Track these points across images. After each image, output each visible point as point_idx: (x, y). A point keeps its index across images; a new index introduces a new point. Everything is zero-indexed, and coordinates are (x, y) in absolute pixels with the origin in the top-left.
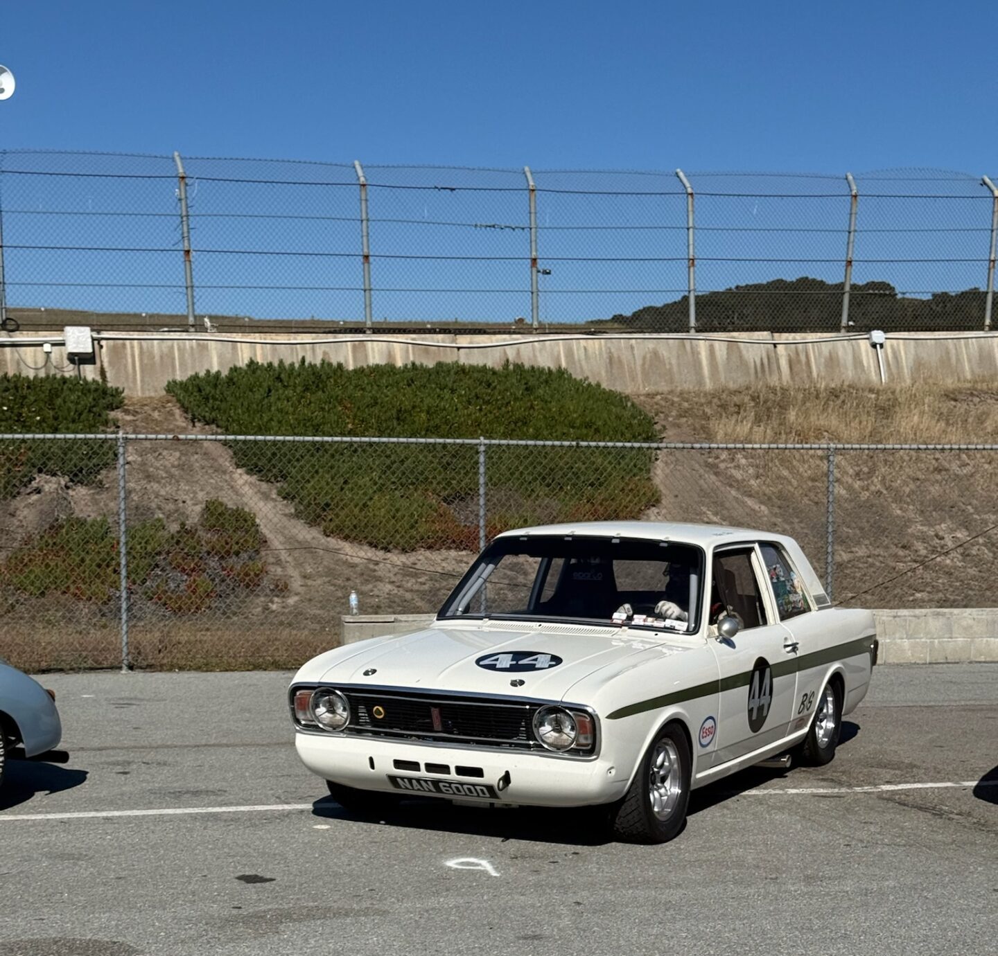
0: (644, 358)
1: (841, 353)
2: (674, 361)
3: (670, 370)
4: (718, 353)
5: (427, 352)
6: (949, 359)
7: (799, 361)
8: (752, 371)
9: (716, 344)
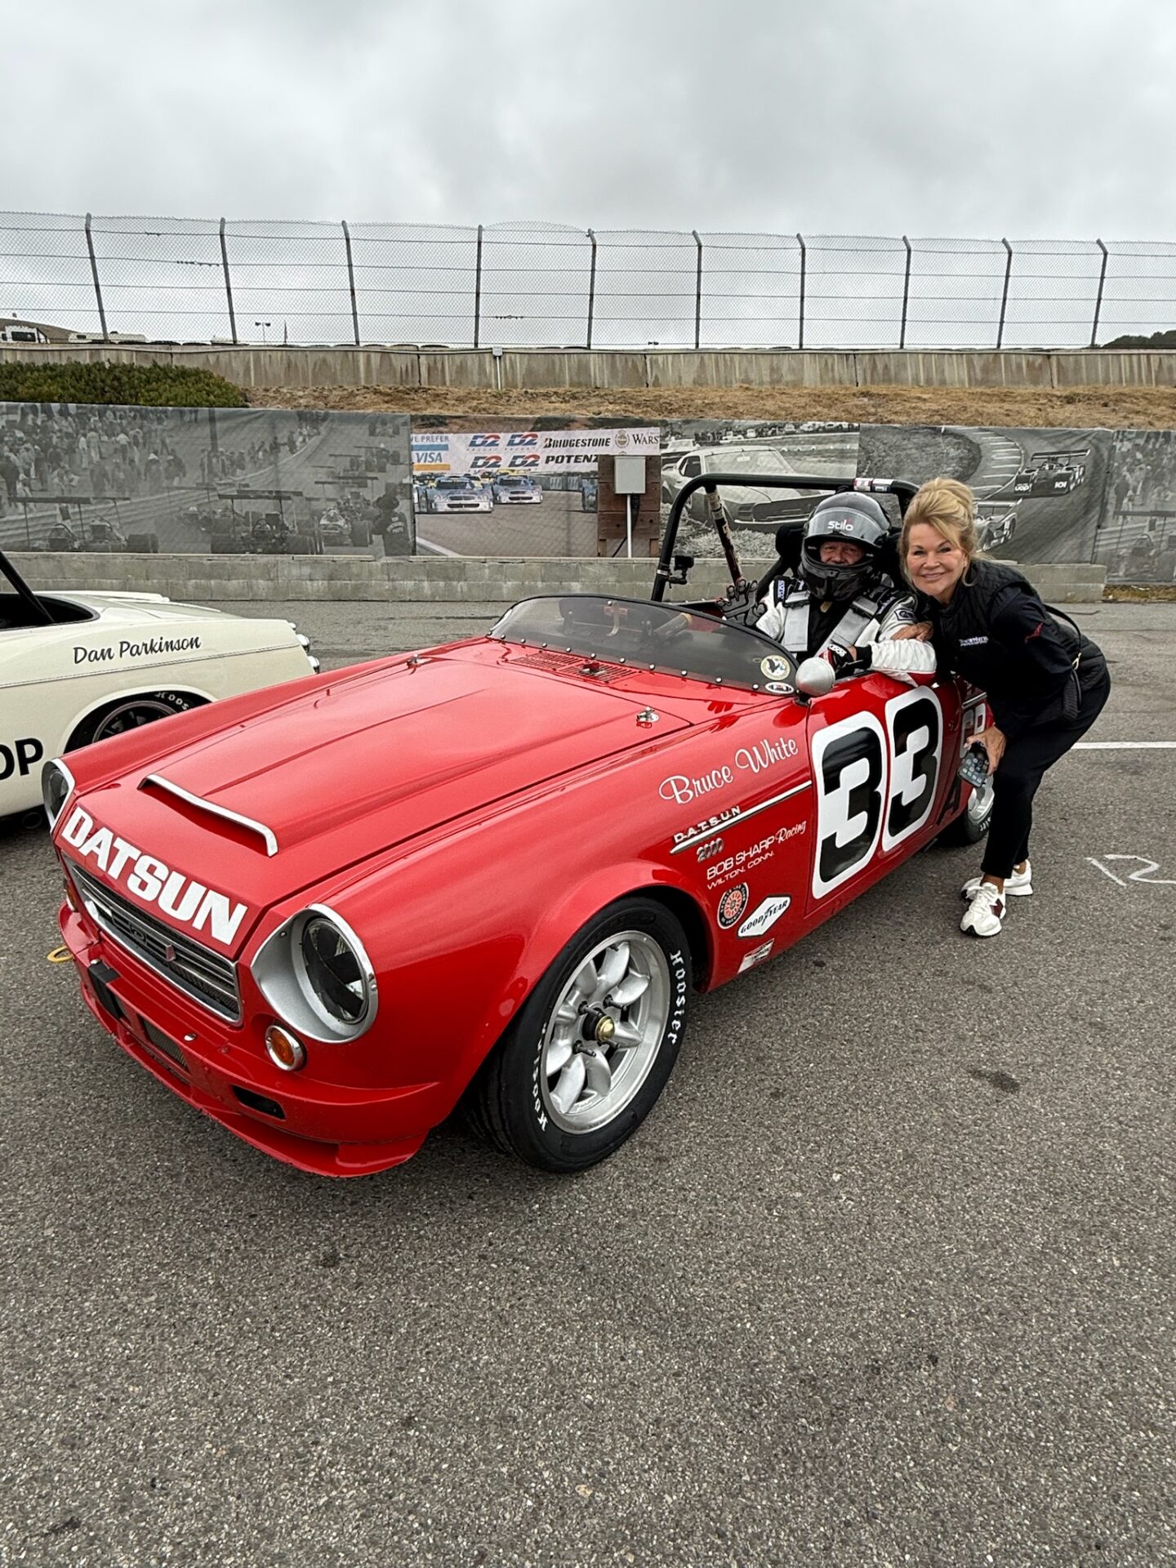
0: (315, 364)
1: (469, 363)
2: (338, 367)
3: (335, 373)
4: (373, 361)
5: (147, 358)
6: (554, 369)
7: (437, 369)
8: (398, 375)
9: (373, 355)
